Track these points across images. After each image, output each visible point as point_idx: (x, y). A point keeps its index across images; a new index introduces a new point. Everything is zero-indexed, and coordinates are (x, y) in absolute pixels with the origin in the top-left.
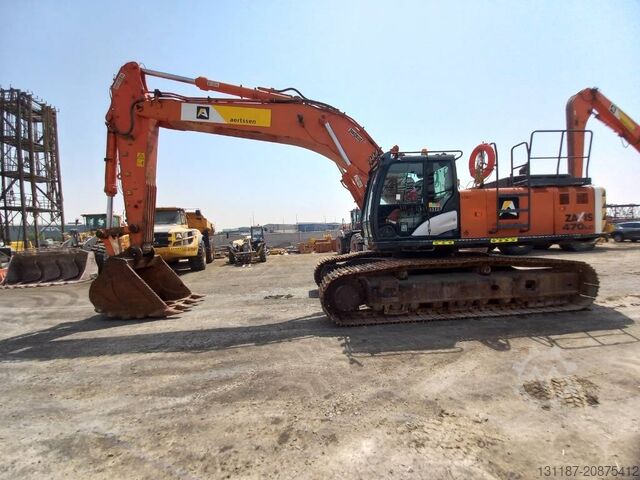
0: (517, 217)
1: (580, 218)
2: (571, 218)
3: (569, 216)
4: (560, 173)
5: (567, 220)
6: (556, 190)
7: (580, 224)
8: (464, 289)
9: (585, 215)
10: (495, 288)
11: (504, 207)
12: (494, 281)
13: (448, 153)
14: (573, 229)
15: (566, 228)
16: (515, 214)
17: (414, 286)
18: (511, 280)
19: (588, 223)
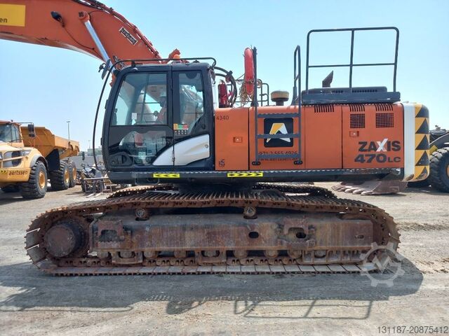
0: (291, 144)
1: (381, 146)
2: (367, 147)
3: (365, 144)
4: (353, 86)
5: (361, 150)
6: (346, 108)
7: (382, 154)
8: (211, 236)
9: (388, 143)
10: (254, 235)
11: (273, 131)
12: (253, 227)
13: (201, 61)
14: (369, 161)
15: (360, 159)
16: (288, 140)
17: (147, 229)
18: (275, 226)
19: (393, 154)
